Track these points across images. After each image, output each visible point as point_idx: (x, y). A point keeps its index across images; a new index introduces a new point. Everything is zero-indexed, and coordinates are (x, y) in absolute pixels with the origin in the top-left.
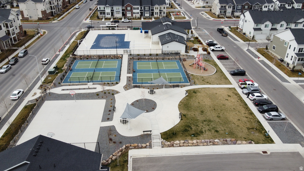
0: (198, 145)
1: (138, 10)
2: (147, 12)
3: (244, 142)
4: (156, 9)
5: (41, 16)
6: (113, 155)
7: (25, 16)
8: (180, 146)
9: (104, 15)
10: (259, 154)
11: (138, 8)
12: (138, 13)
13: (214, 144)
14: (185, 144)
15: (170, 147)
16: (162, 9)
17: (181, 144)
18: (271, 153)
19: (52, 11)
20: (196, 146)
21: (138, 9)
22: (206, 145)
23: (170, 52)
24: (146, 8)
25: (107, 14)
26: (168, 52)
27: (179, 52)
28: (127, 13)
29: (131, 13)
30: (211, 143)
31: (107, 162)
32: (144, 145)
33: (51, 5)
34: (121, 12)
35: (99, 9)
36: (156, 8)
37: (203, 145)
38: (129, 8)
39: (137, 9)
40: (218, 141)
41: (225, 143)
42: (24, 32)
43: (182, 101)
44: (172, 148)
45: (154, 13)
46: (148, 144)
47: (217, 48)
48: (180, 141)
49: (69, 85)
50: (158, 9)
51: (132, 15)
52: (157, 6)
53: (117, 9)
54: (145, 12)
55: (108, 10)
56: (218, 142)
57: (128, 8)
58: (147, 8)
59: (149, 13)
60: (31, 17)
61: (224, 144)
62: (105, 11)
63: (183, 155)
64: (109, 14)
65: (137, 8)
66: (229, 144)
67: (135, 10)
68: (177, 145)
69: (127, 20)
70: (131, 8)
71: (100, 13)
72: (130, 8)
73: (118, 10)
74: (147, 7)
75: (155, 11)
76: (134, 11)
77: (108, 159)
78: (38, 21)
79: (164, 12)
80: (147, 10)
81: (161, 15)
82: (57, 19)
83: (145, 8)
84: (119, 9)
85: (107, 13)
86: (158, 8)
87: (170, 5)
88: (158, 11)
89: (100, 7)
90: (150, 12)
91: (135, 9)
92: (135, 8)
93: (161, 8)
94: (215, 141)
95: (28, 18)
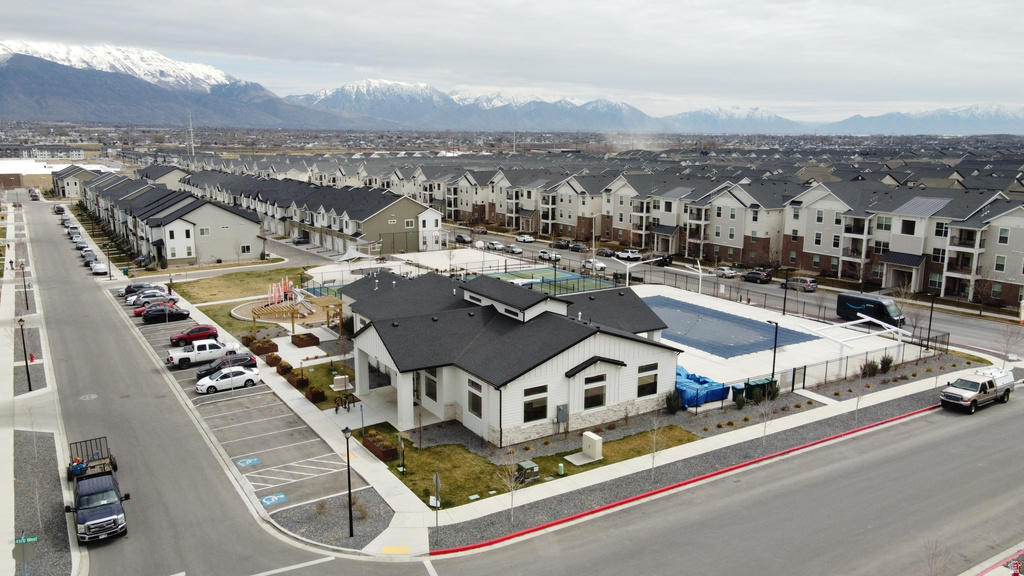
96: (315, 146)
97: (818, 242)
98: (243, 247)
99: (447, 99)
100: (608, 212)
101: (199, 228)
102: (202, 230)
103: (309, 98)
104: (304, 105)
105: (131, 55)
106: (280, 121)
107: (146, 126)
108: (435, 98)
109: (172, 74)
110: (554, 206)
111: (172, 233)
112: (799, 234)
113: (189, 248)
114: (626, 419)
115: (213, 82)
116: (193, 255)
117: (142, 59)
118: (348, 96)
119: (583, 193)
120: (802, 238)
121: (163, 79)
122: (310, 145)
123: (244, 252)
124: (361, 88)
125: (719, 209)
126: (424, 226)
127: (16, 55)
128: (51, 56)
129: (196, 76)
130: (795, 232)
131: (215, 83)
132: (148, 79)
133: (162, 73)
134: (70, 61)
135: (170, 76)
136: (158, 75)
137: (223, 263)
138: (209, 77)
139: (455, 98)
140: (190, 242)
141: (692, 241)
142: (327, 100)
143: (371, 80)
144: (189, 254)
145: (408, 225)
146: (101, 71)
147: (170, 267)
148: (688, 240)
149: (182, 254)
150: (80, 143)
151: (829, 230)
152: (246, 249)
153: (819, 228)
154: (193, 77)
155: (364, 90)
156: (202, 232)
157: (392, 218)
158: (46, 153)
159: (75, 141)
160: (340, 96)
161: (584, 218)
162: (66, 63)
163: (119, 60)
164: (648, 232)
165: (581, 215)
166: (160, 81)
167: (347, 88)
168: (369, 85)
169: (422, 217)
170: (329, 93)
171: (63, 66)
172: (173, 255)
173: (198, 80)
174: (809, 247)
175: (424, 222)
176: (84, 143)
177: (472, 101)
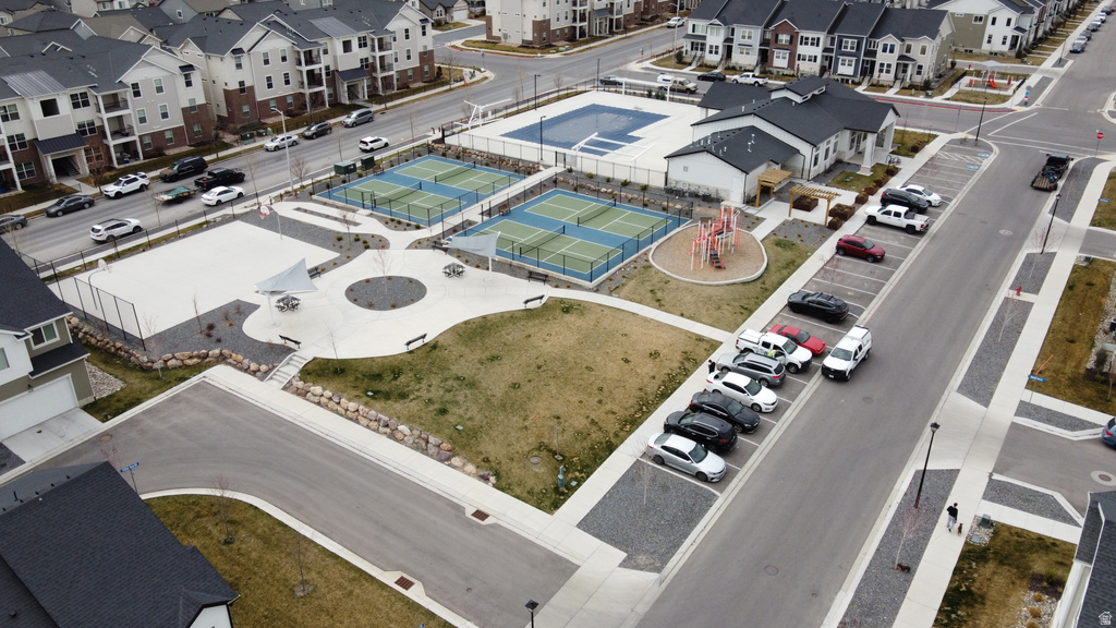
0: (356, 421)
1: (815, 47)
2: (847, 58)
3: (471, 468)
4: (884, 50)
5: (529, 37)
6: (174, 357)
7: (495, 33)
8: (319, 404)
9: (699, 53)
10: (459, 509)
11: (818, 39)
12: (816, 57)
13: (392, 436)
14: (331, 404)
15: (298, 395)
16: (915, 53)
17: (323, 400)
18: (494, 526)
19: (574, 25)
20: (351, 419)
21: (816, 42)
22: (374, 430)
23: (693, 189)
24: (847, 42)
25: (711, 52)
26: (686, 188)
27: (722, 195)
28: (775, 55)
29: (787, 56)
30: (388, 430)
31: (149, 364)
32: (254, 366)
33: (574, 8)
34: (757, 47)
35: (690, 32)
36: (885, 46)
37: (368, 427)
38: (784, 38)
39: (812, 44)
40: (407, 431)
41: (421, 447)
42: (436, 70)
43: (489, 318)
44: (299, 400)
45: (877, 67)
46: (264, 368)
47: (888, 213)
48: (324, 389)
49: (325, 204)
50: (892, 51)
51: (791, 64)
52: (890, 40)
53: (743, 37)
54: (841, 57)
55: (716, 38)
56: (405, 435)
57: (780, 37)
58: (850, 43)
59: (854, 64)
60: (506, 36)
61: (416, 447)
62: (704, 38)
63: (295, 422)
64: (716, 53)
65: (813, 39)
66: (428, 455)
67: (804, 46)
68: (312, 398)
69: (748, 76)
70: (792, 37)
71: (693, 43)
72: (788, 38)
73: (747, 41)
74: (850, 40)
75: (882, 58)
76: (802, 50)
77: (155, 358)
78: (521, 49)
79: (920, 67)
80: (849, 50)
81: (900, 75)
82: (567, 50)
83: (841, 41)
84: (749, 37)
85: (711, 47)
86: (892, 47)
87: (1013, 46)
88: (891, 59)
89: (694, 26)
90: (857, 61)
91: (806, 44)
92: (807, 39)
93: (908, 50)
94: (401, 427)
95: (499, 38)
97: (270, 86)
112: (247, 85)
120: (252, 88)
125: (135, 86)
130: (242, 83)
151: (277, 70)
153: (268, 71)
174: (262, 94)
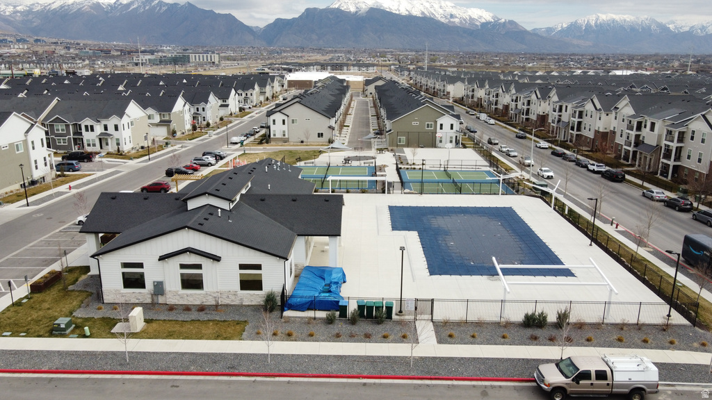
96: (534, 65)
98: (319, 134)
99: (664, 28)
100: (614, 128)
101: (291, 119)
102: (293, 120)
103: (549, 30)
104: (544, 35)
105: (434, 5)
106: (524, 47)
107: (434, 51)
108: (653, 27)
109: (458, 16)
110: (580, 120)
111: (274, 121)
113: (284, 132)
114: (217, 306)
115: (483, 21)
116: (287, 136)
117: (441, 7)
118: (580, 27)
119: (600, 110)
121: (452, 20)
122: (531, 65)
123: (319, 137)
124: (590, 21)
125: (693, 132)
126: (441, 128)
127: (371, 8)
128: (389, 8)
129: (473, 17)
131: (484, 21)
132: (443, 20)
133: (452, 16)
134: (399, 10)
135: (457, 17)
136: (449, 17)
137: (304, 144)
138: (481, 17)
139: (671, 27)
140: (285, 128)
141: (665, 161)
142: (562, 31)
143: (599, 15)
144: (284, 135)
145: (428, 127)
146: (416, 16)
147: (272, 143)
148: (662, 160)
149: (278, 136)
150: (388, 62)
152: (320, 135)
154: (470, 17)
155: (593, 23)
156: (293, 121)
157: (416, 120)
158: (356, 68)
159: (386, 61)
160: (573, 27)
161: (598, 132)
162: (397, 12)
163: (427, 9)
164: (635, 149)
165: (597, 129)
166: (450, 22)
167: (579, 21)
168: (597, 19)
169: (439, 121)
170: (565, 26)
171: (395, 14)
172: (274, 135)
173: (474, 19)
175: (441, 125)
176: (391, 62)
177: (687, 29)
